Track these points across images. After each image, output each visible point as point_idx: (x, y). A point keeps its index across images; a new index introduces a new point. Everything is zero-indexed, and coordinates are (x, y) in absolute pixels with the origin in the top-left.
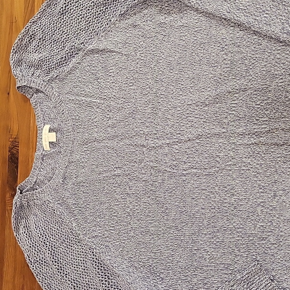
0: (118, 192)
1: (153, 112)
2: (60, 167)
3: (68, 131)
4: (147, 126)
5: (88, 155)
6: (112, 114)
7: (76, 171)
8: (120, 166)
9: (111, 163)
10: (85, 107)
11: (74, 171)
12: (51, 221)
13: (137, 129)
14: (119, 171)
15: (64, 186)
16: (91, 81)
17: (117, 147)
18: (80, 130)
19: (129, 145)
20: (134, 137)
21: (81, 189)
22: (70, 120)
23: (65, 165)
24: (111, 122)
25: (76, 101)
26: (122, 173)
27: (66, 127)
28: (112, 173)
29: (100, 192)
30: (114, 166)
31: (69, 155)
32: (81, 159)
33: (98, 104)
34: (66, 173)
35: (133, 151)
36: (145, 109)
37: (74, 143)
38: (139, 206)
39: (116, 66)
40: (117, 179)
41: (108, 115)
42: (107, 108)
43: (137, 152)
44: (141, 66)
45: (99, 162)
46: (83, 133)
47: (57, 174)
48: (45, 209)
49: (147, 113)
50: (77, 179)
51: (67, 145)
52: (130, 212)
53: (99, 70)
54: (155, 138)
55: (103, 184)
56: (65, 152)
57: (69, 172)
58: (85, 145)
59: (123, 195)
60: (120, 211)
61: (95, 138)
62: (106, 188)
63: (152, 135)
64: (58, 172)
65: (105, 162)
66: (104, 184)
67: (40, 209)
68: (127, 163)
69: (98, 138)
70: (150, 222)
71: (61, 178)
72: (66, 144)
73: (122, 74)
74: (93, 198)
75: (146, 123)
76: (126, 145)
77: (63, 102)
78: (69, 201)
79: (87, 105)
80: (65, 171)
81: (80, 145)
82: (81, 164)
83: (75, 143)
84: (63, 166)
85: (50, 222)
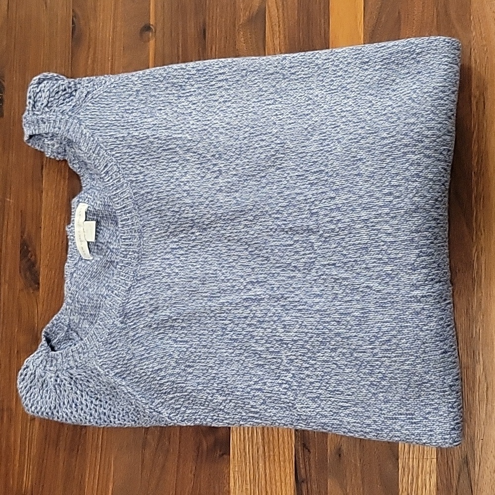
0: (259, 338)
1: (322, 148)
2: (115, 292)
3: (124, 210)
4: (312, 182)
5: (181, 258)
6: (223, 162)
7: (151, 297)
8: (261, 277)
9: (240, 274)
10: (155, 152)
11: (147, 298)
12: (114, 412)
13: (289, 193)
14: (258, 290)
15: (128, 333)
16: (171, 101)
17: (248, 236)
18: (151, 203)
19: (276, 229)
20: (283, 211)
21: (170, 335)
22: (125, 185)
23: (126, 284)
24: (224, 181)
25: (131, 140)
26: (267, 294)
27: (119, 201)
28: (242, 294)
29: (215, 338)
30: (245, 279)
31: (135, 262)
32: (165, 269)
33: (188, 142)
34: (128, 303)
35: (288, 243)
36: (303, 144)
37: (144, 235)
38: (311, 369)
39: (233, 67)
40: (254, 308)
41: (215, 165)
42: (211, 150)
43: (297, 245)
44: (292, 64)
45: (208, 272)
46: (160, 211)
47: (108, 306)
48: (97, 388)
49: (308, 154)
50: (155, 314)
51: (127, 241)
52: (292, 382)
53: (190, 76)
54: (333, 207)
55: (220, 320)
56: (124, 257)
57: (135, 301)
58: (171, 237)
59: (270, 344)
60: (269, 378)
61: (192, 220)
62: (229, 329)
63: (324, 201)
64: (110, 303)
65: (224, 271)
66: (223, 320)
67: (85, 391)
68: (278, 270)
69: (197, 219)
70: (342, 404)
71: (118, 315)
72: (124, 239)
73: (248, 83)
74: (200, 352)
75: (307, 177)
76: (268, 232)
77: (102, 148)
78: (145, 365)
79: (161, 147)
80: (124, 299)
81: (160, 238)
82: (164, 280)
83: (146, 235)
84: (122, 288)
85: (112, 415)
